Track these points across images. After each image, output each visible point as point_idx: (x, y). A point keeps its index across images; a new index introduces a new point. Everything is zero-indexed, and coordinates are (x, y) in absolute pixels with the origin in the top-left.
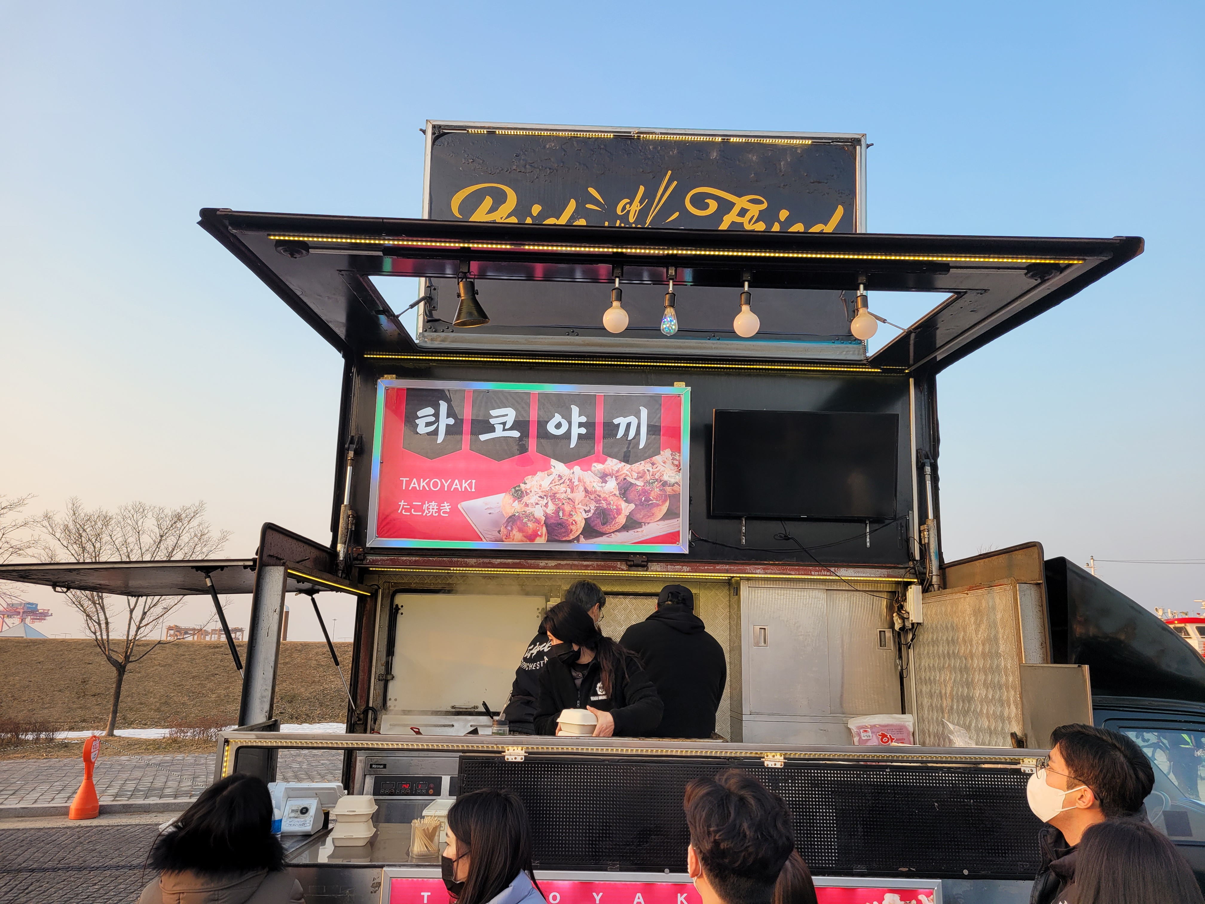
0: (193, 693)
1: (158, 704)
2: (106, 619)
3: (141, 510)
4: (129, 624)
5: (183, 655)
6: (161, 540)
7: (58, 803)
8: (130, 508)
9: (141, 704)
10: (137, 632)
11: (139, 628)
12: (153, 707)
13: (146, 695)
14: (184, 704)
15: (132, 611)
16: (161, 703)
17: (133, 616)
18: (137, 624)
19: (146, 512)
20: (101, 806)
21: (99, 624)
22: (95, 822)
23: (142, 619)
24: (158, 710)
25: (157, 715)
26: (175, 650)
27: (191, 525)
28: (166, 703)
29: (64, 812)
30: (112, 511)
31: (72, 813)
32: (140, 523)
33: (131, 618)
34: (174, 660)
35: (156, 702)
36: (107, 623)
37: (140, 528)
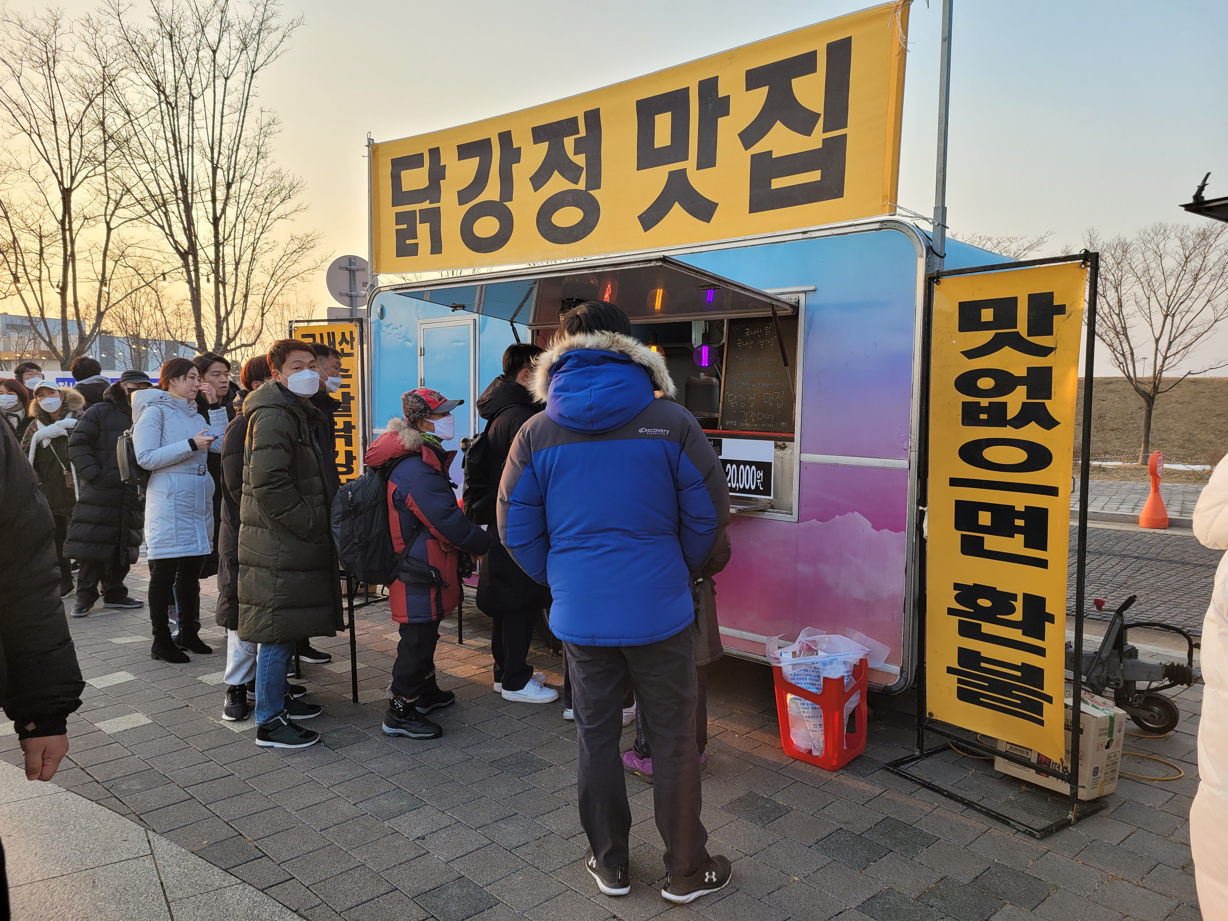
0: (1220, 431)
1: (1181, 441)
2: (1131, 349)
3: (1162, 231)
4: (1156, 354)
5: (1203, 393)
6: (1186, 262)
7: (1125, 510)
8: (1149, 231)
9: (1163, 440)
10: (1164, 362)
11: (1165, 358)
12: (1176, 444)
13: (1166, 431)
14: (1210, 442)
15: (1157, 341)
16: (1184, 441)
17: (1159, 347)
18: (1164, 354)
19: (1168, 232)
20: (1170, 519)
21: (1123, 355)
22: (1169, 532)
23: (1168, 348)
24: (1182, 447)
25: (1181, 452)
26: (1193, 387)
27: (1218, 243)
28: (1189, 440)
29: (1135, 520)
30: (1130, 236)
31: (1142, 522)
32: (1161, 246)
33: (1157, 349)
34: (1192, 398)
35: (1178, 439)
36: (1132, 354)
37: (1162, 252)
